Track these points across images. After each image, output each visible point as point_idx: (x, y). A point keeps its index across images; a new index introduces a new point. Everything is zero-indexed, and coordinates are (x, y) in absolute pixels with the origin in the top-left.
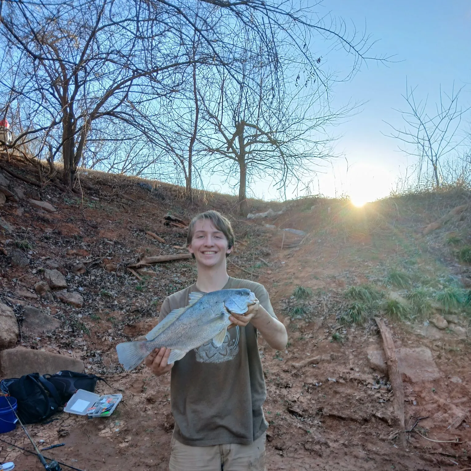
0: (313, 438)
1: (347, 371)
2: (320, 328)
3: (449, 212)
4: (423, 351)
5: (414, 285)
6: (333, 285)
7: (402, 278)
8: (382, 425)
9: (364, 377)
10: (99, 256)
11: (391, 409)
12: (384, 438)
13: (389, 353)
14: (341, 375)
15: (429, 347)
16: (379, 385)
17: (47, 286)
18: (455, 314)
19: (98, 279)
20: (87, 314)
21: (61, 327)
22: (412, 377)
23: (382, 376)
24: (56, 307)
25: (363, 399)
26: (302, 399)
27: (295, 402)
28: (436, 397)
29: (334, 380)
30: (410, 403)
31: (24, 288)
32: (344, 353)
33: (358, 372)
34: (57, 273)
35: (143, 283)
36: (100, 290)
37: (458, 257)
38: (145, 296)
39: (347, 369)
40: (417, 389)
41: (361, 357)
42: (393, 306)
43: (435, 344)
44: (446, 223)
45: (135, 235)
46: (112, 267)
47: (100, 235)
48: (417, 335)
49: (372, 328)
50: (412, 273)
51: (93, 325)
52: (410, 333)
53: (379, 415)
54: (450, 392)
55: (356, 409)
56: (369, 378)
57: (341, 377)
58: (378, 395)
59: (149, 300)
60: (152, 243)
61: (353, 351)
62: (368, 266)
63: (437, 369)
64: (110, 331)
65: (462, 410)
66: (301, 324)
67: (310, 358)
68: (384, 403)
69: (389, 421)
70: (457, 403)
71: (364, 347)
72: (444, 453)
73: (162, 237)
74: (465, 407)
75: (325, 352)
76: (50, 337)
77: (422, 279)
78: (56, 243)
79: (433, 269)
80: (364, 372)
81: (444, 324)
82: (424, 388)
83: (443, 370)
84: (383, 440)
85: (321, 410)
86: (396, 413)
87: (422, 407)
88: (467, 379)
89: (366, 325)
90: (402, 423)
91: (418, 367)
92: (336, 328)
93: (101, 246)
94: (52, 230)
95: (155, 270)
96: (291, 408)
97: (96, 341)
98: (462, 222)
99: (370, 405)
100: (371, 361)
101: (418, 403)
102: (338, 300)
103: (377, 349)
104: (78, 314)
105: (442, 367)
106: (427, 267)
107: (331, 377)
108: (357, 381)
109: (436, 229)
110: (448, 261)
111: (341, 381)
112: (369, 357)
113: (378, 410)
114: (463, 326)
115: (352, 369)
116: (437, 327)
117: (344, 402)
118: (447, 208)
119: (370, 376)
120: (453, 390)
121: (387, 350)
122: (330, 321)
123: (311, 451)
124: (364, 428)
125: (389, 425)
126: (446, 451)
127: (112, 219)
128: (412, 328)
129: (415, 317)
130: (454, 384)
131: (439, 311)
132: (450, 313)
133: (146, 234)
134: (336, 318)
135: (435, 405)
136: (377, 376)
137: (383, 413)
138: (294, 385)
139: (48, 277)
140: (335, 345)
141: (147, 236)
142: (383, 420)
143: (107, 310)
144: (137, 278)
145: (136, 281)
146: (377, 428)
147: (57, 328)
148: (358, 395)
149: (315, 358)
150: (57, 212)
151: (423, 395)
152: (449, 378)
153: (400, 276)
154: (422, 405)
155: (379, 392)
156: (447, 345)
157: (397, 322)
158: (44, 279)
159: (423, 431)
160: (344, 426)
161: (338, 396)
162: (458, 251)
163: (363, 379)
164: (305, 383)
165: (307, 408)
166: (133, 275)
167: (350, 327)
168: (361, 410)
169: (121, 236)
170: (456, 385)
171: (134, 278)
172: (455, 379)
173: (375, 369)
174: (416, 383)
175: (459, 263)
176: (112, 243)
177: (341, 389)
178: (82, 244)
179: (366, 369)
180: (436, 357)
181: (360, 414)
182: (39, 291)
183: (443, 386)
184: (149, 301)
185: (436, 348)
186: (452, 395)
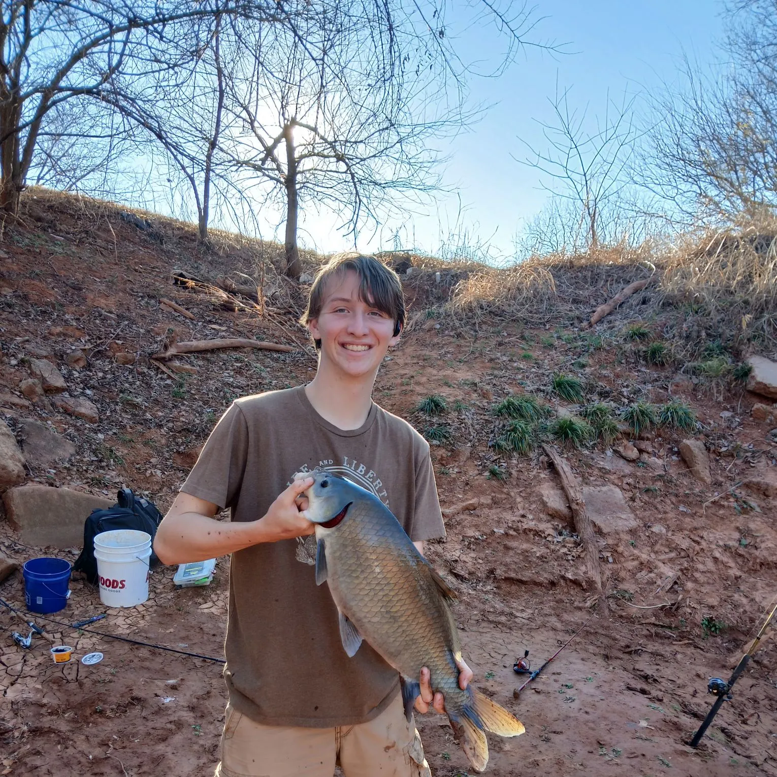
0: (494, 607)
1: (518, 519)
2: (468, 459)
3: (623, 289)
4: (610, 490)
5: (588, 397)
6: (475, 396)
7: (571, 387)
8: (574, 589)
9: (542, 526)
10: (100, 339)
11: (583, 568)
12: (581, 605)
13: (572, 493)
14: (510, 525)
15: (618, 486)
16: (562, 537)
17: (40, 386)
18: (648, 439)
19: (109, 376)
20: (110, 433)
21: (78, 454)
22: (602, 526)
23: (564, 525)
24: (61, 422)
25: (545, 555)
26: (464, 558)
27: (456, 561)
28: (636, 552)
29: (502, 531)
30: (604, 560)
31: (6, 389)
32: (508, 494)
33: (532, 520)
34: (49, 366)
35: (181, 386)
36: (118, 395)
37: (645, 359)
38: (191, 407)
39: (516, 516)
40: (610, 542)
41: (532, 499)
42: (566, 428)
43: (625, 482)
44: (620, 306)
45: (143, 303)
46: (126, 357)
47: (89, 302)
48: (600, 469)
49: (541, 458)
50: (584, 380)
51: (126, 451)
52: (590, 467)
53: (569, 575)
54: (653, 545)
55: (538, 569)
56: (547, 527)
57: (510, 528)
58: (565, 550)
59: (198, 413)
60: (175, 319)
61: (521, 492)
62: (519, 369)
63: (632, 516)
64: (153, 460)
65: (672, 568)
66: (440, 453)
67: (463, 501)
68: (573, 560)
69: (584, 584)
70: (664, 560)
71: (535, 486)
72: (657, 623)
73: (187, 309)
74: (674, 564)
75: (483, 493)
76: (68, 469)
77: (598, 389)
78: (27, 315)
79: (612, 375)
80: (540, 520)
81: (633, 453)
82: (620, 540)
83: (641, 516)
84: (580, 609)
85: (492, 571)
86: (590, 574)
87: (619, 566)
88: (672, 528)
89: (531, 455)
90: (599, 585)
91: (608, 513)
92: (492, 459)
93: (98, 321)
94: (11, 291)
95: (191, 364)
96: (454, 569)
97: (137, 476)
98: (644, 306)
99: (556, 564)
100: (549, 504)
101: (614, 560)
102: (487, 418)
103: (553, 488)
104: (96, 433)
105: (638, 512)
106: (604, 372)
107: (496, 527)
108: (532, 533)
109: (608, 315)
110: (631, 363)
111: (512, 532)
112: (545, 499)
113: (567, 570)
114: (659, 457)
115: (523, 516)
116: (624, 458)
117: (521, 560)
118: (620, 282)
119: (549, 525)
120: (656, 542)
121: (570, 488)
122: (480, 448)
123: (497, 624)
124: (553, 594)
125: (583, 590)
126: (659, 620)
127: (98, 274)
128: (593, 459)
129: (595, 444)
130: (657, 535)
131: (627, 435)
132: (641, 438)
133: (160, 302)
134: (490, 444)
135: (636, 563)
136: (558, 525)
137: (575, 574)
138: (449, 539)
139: (38, 372)
140: (494, 483)
141: (162, 306)
142: (576, 583)
143: (139, 428)
144: (169, 377)
145: (169, 382)
146: (568, 593)
147: (72, 455)
148: (539, 551)
149: (471, 502)
150: (10, 260)
151: (620, 549)
152: (649, 527)
153: (568, 384)
154: (620, 562)
155: (564, 546)
156: (641, 483)
157: (572, 450)
158: (32, 374)
159: (627, 596)
160: (526, 592)
161: (511, 553)
162: (644, 349)
163: (541, 529)
164: (463, 537)
165: (473, 570)
166: (163, 372)
167: (510, 458)
168: (545, 570)
169: (121, 304)
170: (659, 535)
171: (165, 376)
172: (657, 528)
173: (554, 515)
174: (608, 534)
175: (647, 366)
176: (112, 316)
177: (513, 544)
178: (67, 316)
179: (541, 516)
180: (628, 499)
181: (545, 576)
182: (27, 394)
183: (643, 538)
184: (200, 415)
185: (627, 487)
186: (656, 549)
